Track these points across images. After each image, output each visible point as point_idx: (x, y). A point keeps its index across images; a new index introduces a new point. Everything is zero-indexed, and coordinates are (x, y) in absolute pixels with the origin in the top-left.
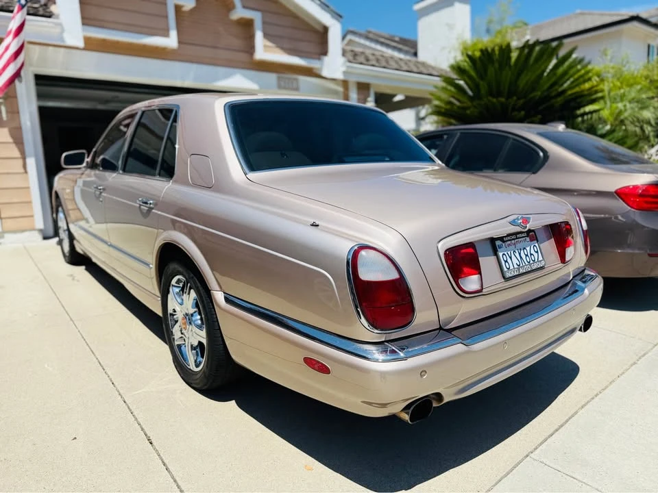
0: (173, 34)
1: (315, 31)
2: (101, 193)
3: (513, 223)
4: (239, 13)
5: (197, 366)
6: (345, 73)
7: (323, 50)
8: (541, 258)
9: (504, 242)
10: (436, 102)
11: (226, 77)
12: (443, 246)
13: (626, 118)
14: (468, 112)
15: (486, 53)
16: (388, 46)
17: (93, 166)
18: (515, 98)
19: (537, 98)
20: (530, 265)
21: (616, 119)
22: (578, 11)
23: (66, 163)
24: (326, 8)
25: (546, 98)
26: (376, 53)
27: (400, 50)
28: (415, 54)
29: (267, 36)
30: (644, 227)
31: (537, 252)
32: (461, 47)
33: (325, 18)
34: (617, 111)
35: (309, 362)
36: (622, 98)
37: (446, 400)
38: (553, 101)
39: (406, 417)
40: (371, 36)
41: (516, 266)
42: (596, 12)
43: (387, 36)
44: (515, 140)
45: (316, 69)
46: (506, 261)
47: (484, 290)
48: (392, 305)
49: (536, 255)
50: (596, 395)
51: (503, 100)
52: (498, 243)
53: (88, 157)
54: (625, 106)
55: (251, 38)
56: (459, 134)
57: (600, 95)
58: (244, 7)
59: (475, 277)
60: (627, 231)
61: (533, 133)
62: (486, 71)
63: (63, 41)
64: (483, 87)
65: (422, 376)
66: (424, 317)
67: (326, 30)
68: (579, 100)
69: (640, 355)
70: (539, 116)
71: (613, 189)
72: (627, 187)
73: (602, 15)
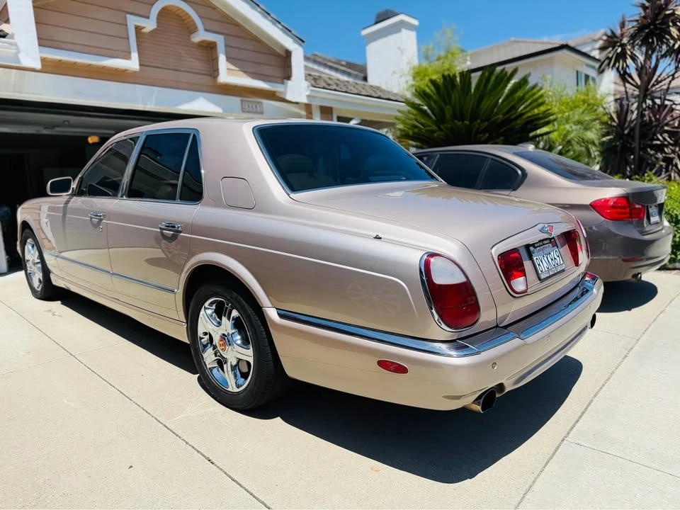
0: (135, 55)
1: (278, 55)
2: (101, 220)
3: (542, 231)
4: (201, 36)
5: (238, 386)
6: (308, 96)
7: (286, 75)
8: (562, 262)
9: (535, 248)
10: (401, 126)
11: (190, 100)
12: (496, 252)
13: (572, 139)
14: (435, 135)
15: (448, 78)
16: (336, 70)
17: (79, 193)
18: (479, 121)
19: (499, 121)
20: (556, 267)
21: (563, 140)
22: (513, 39)
23: (52, 191)
24: (289, 33)
25: (506, 122)
26: (323, 75)
27: (349, 74)
28: (365, 79)
29: (229, 59)
30: (617, 235)
31: (558, 256)
32: (412, 71)
33: (288, 42)
34: (565, 132)
35: (384, 364)
36: (567, 120)
37: (508, 389)
38: (513, 123)
39: (478, 408)
40: (319, 60)
41: (546, 269)
42: (528, 40)
43: (334, 60)
44: (492, 159)
45: (281, 93)
46: (539, 265)
47: (528, 291)
48: (463, 305)
49: (558, 259)
50: (603, 385)
51: (467, 122)
52: (532, 248)
53: (74, 183)
54: (571, 127)
55: (214, 62)
56: (438, 156)
57: (551, 118)
58: (206, 30)
59: (522, 279)
60: (601, 240)
61: (509, 153)
62: (449, 96)
63: (19, 62)
64: (448, 111)
65: (493, 367)
66: (487, 317)
67: (288, 54)
68: (536, 123)
69: (628, 349)
70: (502, 138)
71: (588, 202)
72: (600, 200)
73: (535, 43)
